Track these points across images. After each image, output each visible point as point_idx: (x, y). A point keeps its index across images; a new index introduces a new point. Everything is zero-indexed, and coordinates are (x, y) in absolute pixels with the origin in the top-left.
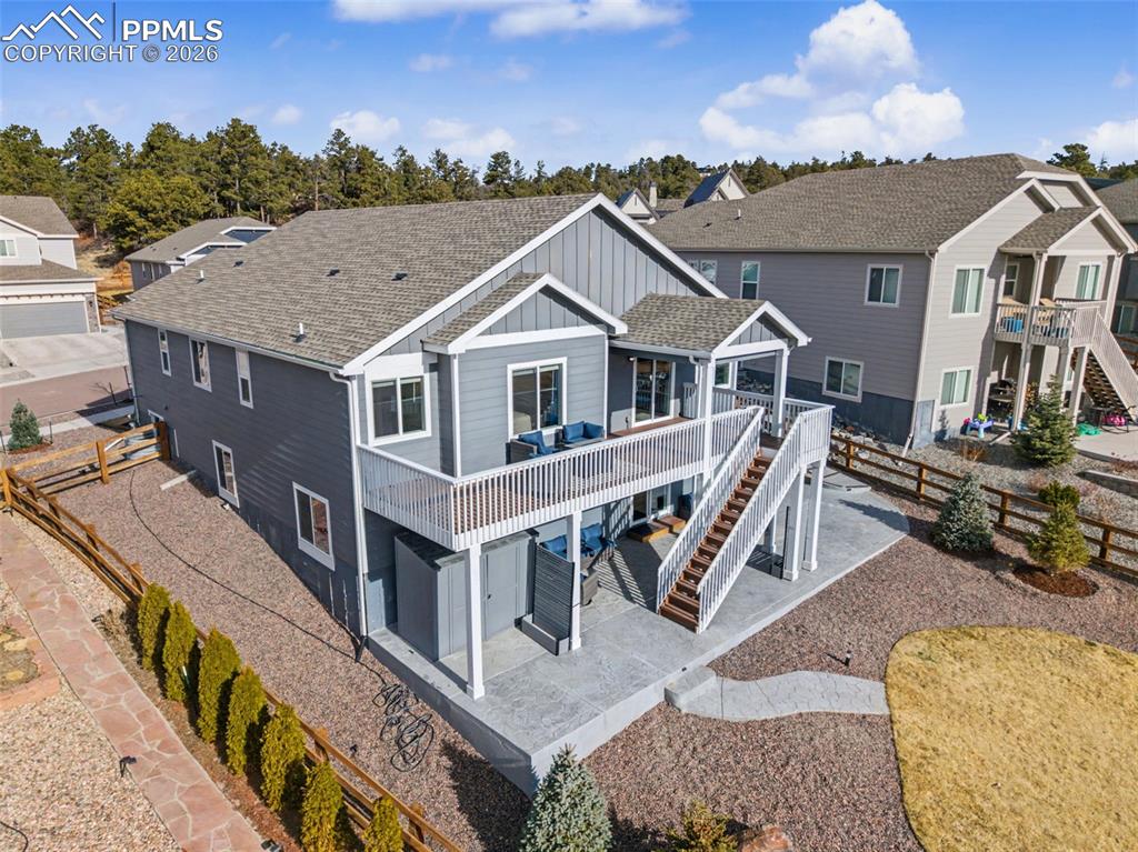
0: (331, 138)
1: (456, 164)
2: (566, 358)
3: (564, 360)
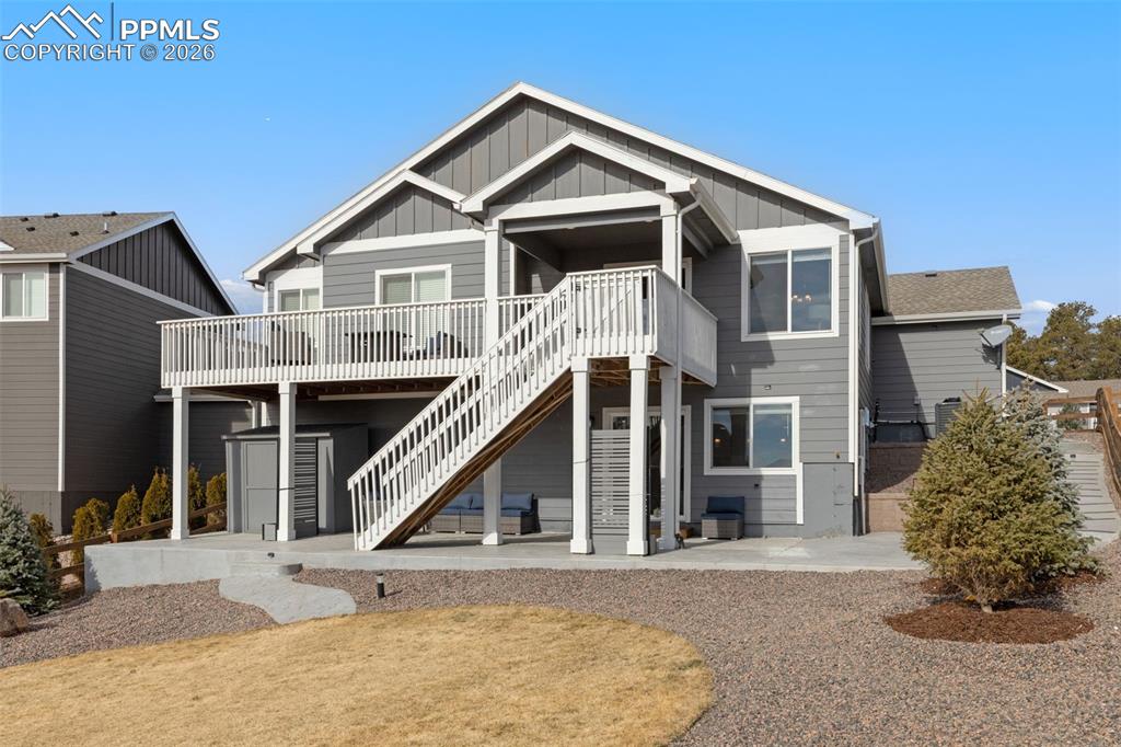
2: (450, 266)
3: (447, 267)
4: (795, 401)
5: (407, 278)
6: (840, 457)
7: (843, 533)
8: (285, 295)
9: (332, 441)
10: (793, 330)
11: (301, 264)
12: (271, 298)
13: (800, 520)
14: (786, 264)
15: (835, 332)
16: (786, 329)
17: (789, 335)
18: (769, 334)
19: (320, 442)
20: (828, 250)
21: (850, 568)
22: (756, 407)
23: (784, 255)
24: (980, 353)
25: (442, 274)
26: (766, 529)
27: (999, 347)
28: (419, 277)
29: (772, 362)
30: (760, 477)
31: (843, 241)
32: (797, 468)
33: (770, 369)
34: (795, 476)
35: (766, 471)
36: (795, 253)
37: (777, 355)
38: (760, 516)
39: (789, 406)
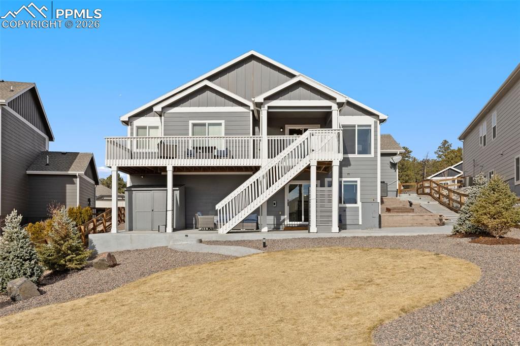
2: (224, 121)
3: (223, 122)
4: (358, 180)
5: (204, 125)
6: (374, 200)
7: (375, 227)
8: (138, 128)
9: (179, 191)
10: (358, 154)
11: (147, 115)
12: (132, 129)
13: (360, 223)
14: (355, 130)
15: (372, 155)
16: (355, 153)
17: (356, 155)
18: (349, 155)
19: (175, 192)
20: (370, 126)
21: (416, 234)
22: (345, 182)
23: (354, 126)
24: (389, 165)
25: (220, 124)
26: (348, 227)
27: (396, 163)
28: (210, 125)
29: (350, 165)
30: (346, 207)
31: (376, 123)
32: (359, 204)
33: (349, 167)
34: (358, 207)
35: (348, 205)
36: (358, 126)
37: (352, 163)
38: (346, 222)
39: (356, 182)
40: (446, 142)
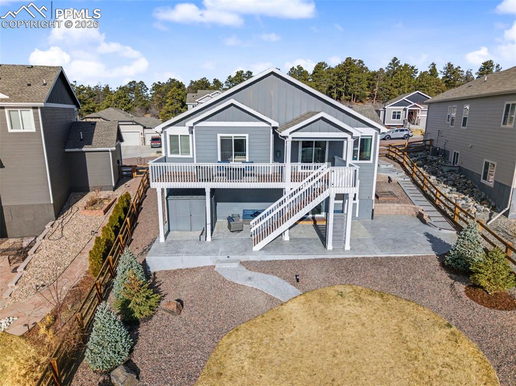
0: (391, 62)
1: (456, 69)
2: (248, 134)
5: (231, 138)
6: (369, 197)
7: (369, 219)
8: (171, 136)
10: (359, 160)
12: (165, 137)
13: (357, 216)
15: (371, 161)
20: (371, 136)
34: (357, 203)
36: (362, 136)
40: (395, 59)
